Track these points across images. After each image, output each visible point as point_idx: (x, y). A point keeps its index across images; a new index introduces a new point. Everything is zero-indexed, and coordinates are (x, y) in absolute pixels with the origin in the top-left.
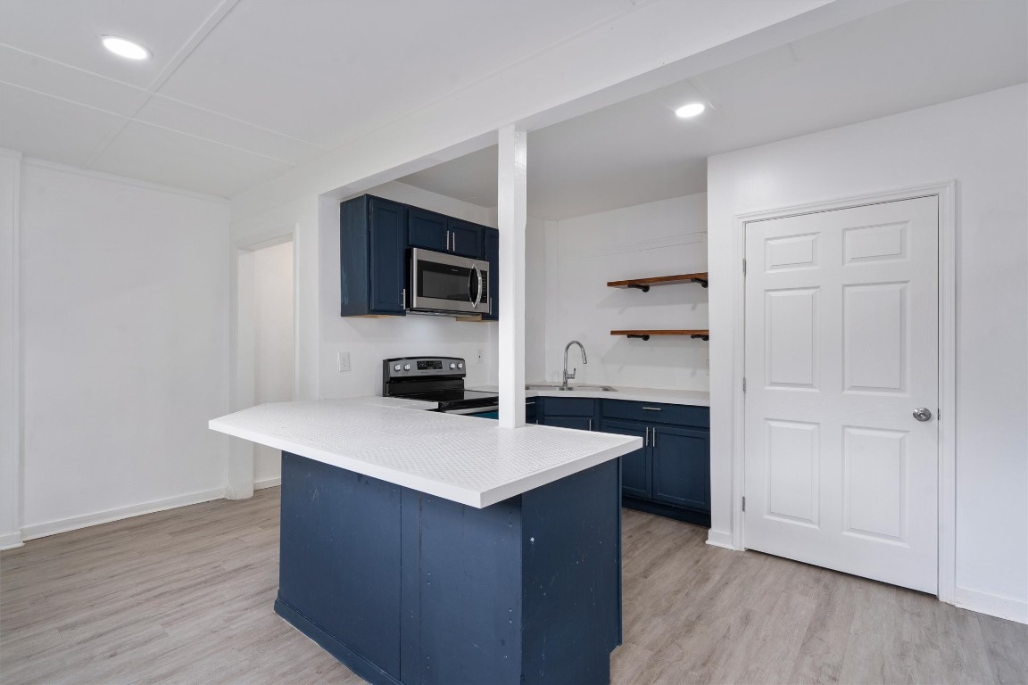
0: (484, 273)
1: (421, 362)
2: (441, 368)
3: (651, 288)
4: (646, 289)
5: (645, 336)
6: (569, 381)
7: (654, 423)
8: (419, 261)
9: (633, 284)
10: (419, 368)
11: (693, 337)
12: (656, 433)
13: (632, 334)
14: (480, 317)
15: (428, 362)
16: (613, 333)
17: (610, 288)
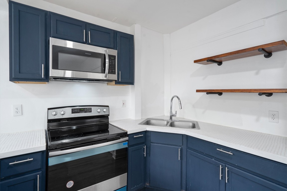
0: (110, 56)
1: (75, 109)
2: (91, 112)
3: (223, 62)
4: (220, 63)
5: (220, 93)
6: (173, 117)
7: (226, 163)
8: (53, 46)
9: (211, 60)
10: (73, 113)
11: (260, 94)
12: (228, 171)
13: (209, 92)
14: (114, 83)
15: (80, 109)
16: (198, 91)
17: (196, 64)
